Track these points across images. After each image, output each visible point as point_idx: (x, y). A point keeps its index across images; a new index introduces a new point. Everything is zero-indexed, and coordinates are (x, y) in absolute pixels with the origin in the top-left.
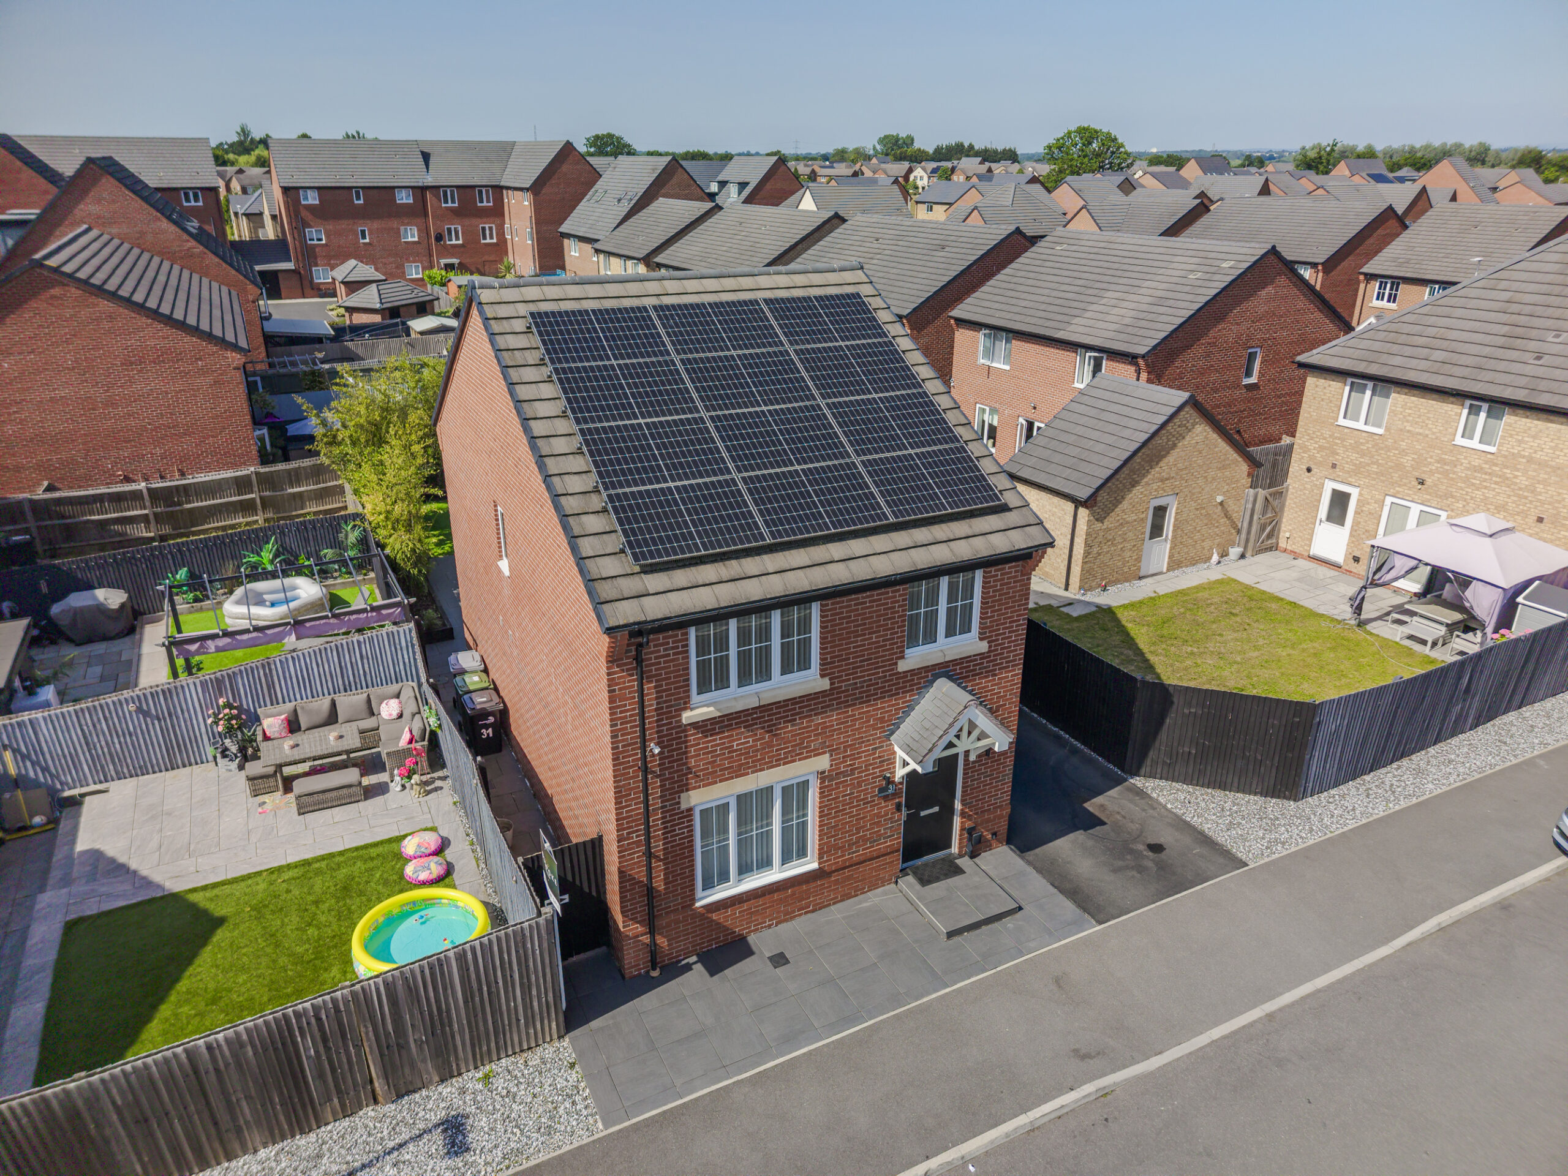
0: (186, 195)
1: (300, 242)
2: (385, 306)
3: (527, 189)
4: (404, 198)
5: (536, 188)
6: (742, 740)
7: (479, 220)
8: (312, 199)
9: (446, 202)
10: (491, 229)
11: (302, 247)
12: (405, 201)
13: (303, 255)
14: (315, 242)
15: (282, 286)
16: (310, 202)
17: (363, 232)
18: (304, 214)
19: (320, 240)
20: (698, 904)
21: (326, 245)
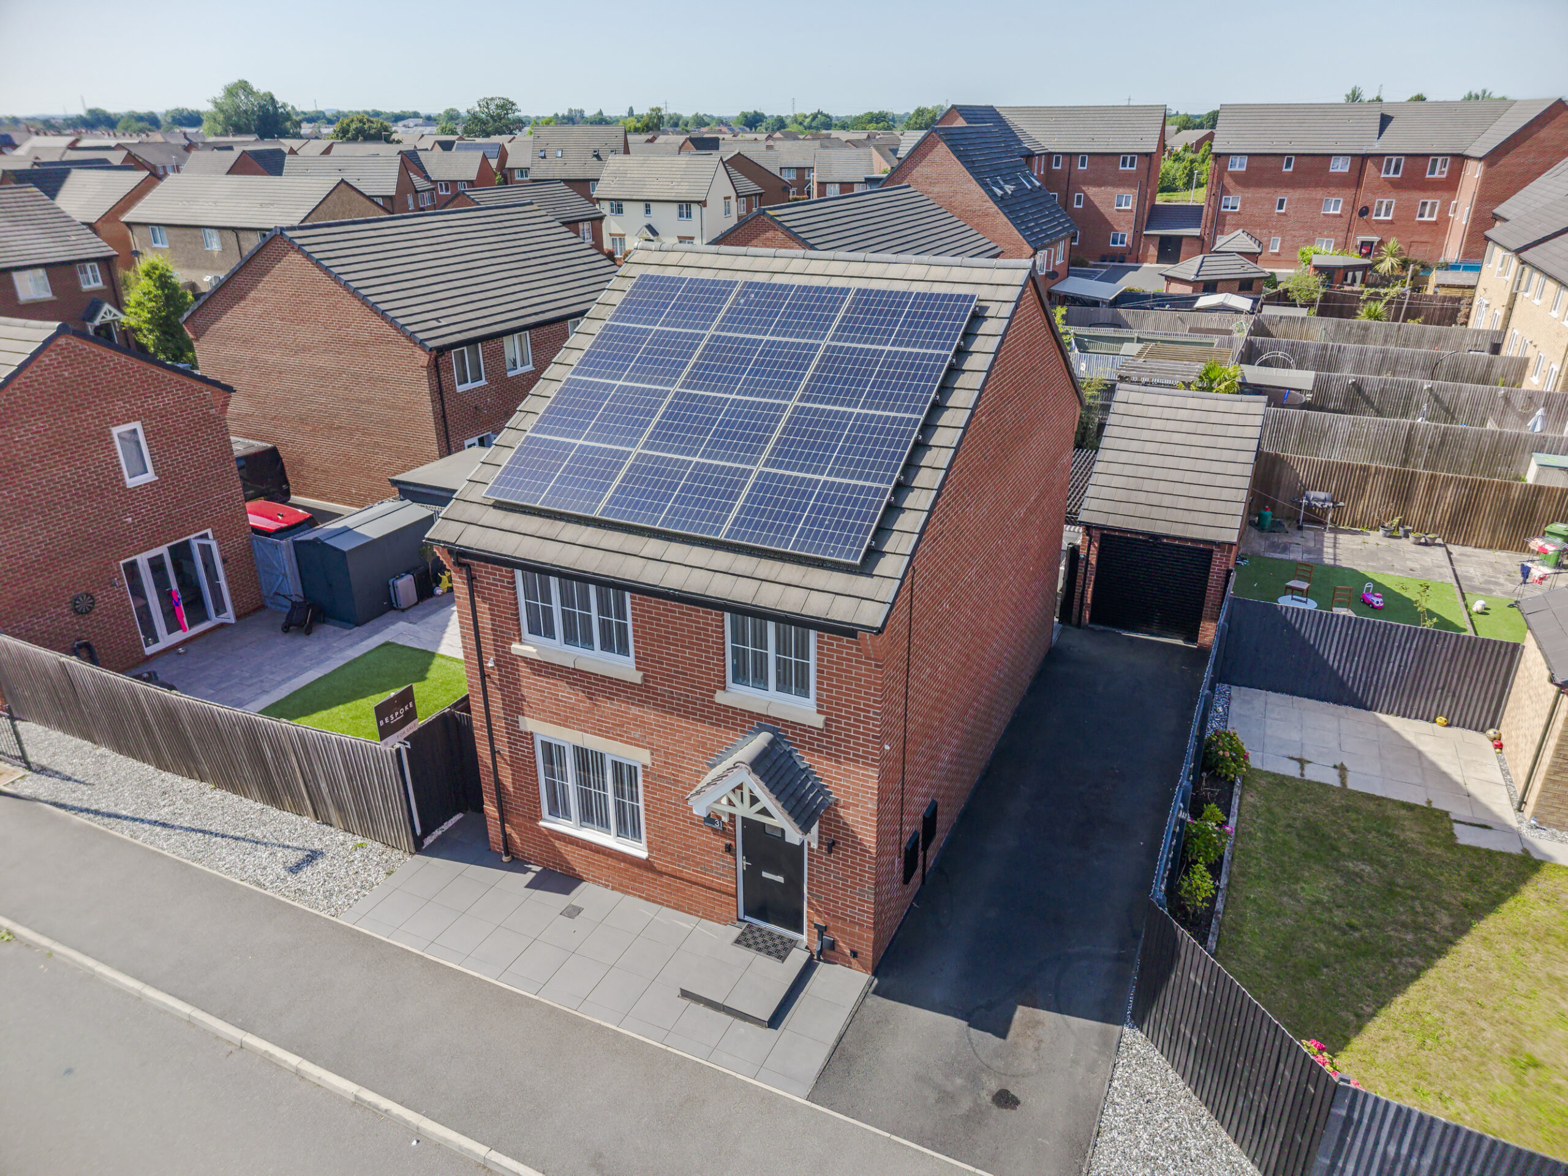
0: (1124, 160)
1: (1214, 209)
2: (1200, 278)
3: (1480, 159)
4: (1340, 167)
5: (1492, 158)
6: (564, 691)
7: (1423, 194)
8: (1239, 166)
9: (1387, 172)
10: (1433, 205)
11: (1213, 215)
12: (1339, 170)
13: (1212, 222)
14: (1229, 210)
15: (1182, 251)
16: (1237, 169)
17: (1282, 202)
18: (1228, 181)
19: (1235, 208)
20: (541, 823)
21: (1239, 213)
